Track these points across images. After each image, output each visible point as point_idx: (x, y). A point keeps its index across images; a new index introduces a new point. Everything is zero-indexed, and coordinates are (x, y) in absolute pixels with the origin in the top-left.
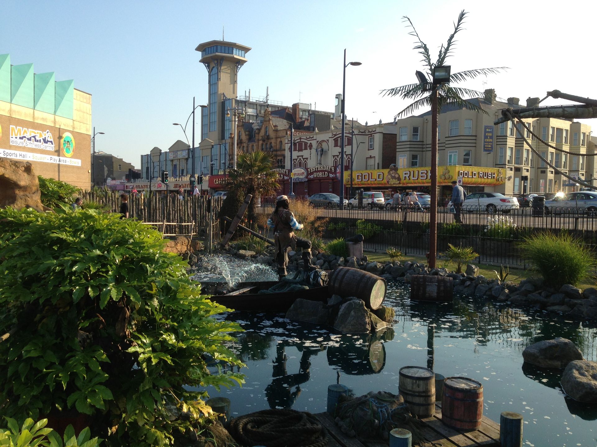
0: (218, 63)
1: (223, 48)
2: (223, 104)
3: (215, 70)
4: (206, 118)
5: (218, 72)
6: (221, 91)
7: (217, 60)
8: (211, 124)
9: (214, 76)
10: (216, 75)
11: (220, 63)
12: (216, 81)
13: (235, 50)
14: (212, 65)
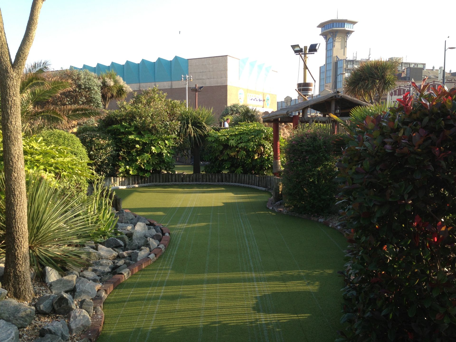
0: (333, 34)
1: (338, 24)
2: (336, 63)
3: (331, 40)
4: (323, 74)
5: (334, 41)
6: (335, 54)
7: (333, 33)
8: (327, 78)
9: (330, 44)
10: (332, 43)
11: (335, 34)
12: (332, 48)
13: (346, 24)
14: (329, 36)
